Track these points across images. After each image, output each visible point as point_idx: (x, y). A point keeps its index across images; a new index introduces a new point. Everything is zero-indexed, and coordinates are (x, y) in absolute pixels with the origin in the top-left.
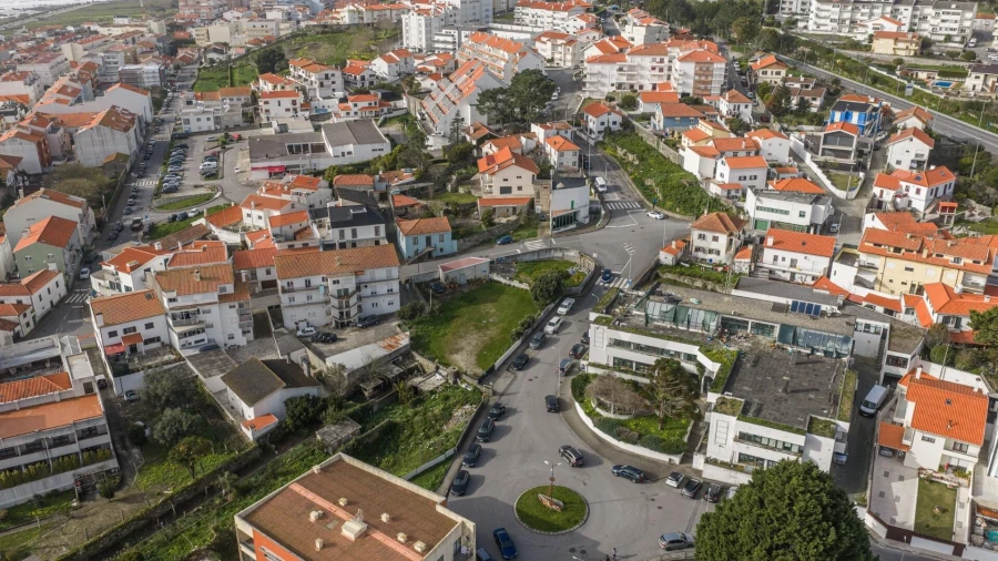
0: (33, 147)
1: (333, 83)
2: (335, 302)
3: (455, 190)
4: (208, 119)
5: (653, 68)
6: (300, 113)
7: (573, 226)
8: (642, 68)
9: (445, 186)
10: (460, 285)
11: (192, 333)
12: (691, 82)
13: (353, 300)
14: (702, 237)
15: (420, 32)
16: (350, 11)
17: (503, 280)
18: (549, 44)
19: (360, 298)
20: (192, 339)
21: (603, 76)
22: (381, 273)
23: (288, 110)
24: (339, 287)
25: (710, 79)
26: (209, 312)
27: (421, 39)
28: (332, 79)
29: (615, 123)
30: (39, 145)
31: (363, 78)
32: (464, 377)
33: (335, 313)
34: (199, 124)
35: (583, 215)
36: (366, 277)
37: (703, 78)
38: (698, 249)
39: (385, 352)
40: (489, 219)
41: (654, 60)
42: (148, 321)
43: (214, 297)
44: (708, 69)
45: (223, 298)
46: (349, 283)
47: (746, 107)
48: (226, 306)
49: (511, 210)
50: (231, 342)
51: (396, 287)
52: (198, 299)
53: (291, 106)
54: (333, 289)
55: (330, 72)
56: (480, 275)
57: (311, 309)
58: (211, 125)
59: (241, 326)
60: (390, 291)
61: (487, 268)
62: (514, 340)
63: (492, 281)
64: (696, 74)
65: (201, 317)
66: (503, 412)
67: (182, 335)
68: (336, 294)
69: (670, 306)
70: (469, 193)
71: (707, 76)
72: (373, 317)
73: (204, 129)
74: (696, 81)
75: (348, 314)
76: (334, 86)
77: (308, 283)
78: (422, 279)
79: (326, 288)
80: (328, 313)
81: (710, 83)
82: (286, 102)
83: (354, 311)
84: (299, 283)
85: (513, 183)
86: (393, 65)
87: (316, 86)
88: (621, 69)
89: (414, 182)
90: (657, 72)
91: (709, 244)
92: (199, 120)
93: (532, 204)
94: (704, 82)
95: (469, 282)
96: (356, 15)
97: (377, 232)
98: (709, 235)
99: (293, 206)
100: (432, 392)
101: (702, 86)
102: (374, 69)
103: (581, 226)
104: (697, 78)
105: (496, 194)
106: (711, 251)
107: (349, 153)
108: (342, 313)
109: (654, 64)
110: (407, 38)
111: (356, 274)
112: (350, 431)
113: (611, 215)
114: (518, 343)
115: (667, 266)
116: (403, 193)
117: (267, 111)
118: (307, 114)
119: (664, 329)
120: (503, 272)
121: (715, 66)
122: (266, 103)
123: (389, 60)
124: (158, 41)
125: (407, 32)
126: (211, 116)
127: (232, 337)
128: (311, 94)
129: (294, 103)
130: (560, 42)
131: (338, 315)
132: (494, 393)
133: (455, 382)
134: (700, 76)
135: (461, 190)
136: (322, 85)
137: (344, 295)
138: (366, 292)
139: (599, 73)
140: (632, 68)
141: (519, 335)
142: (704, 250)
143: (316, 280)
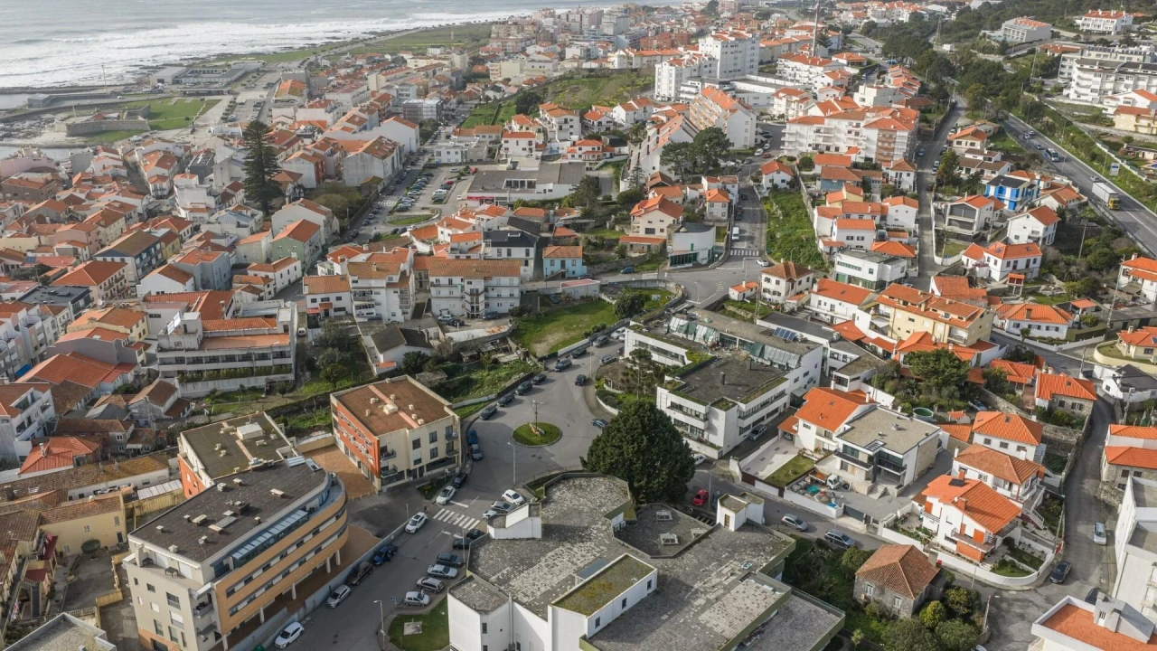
0: (312, 166)
1: (572, 127)
2: (468, 298)
3: (613, 228)
4: (457, 153)
5: (850, 132)
6: (534, 153)
7: (691, 265)
8: (839, 131)
9: (605, 224)
10: (574, 300)
11: (365, 307)
12: (874, 147)
13: (482, 298)
14: (768, 280)
15: (670, 82)
16: (620, 56)
17: (608, 300)
18: (784, 100)
19: (486, 298)
20: (365, 311)
22: (505, 281)
23: (524, 149)
24: (472, 286)
25: (892, 145)
26: (379, 293)
27: (670, 89)
28: (571, 123)
29: (783, 181)
30: (316, 165)
31: (600, 123)
32: (532, 357)
33: (468, 307)
34: (449, 156)
35: (703, 256)
36: (494, 281)
37: (886, 145)
38: (765, 291)
39: (487, 334)
40: (622, 254)
41: (850, 124)
42: (338, 295)
43: (383, 283)
44: (891, 137)
45: (389, 285)
46: (479, 285)
47: (908, 175)
48: (391, 291)
49: (646, 248)
50: (393, 319)
51: (517, 293)
52: (373, 283)
53: (528, 147)
54: (468, 288)
55: (569, 117)
56: (591, 293)
57: (453, 302)
58: (459, 158)
59: (401, 307)
60: (512, 295)
61: (598, 289)
62: (583, 338)
63: (600, 299)
64: (879, 140)
65: (373, 296)
66: (543, 380)
67: (358, 307)
68: (469, 291)
69: (686, 322)
70: (623, 231)
71: (890, 143)
72: (496, 313)
73: (453, 161)
74: (879, 147)
75: (478, 308)
76: (571, 130)
77: (450, 281)
78: (547, 293)
79: (463, 287)
80: (463, 307)
81: (893, 149)
82: (524, 142)
83: (482, 307)
84: (444, 280)
85: (657, 226)
86: (631, 113)
87: (556, 129)
88: (818, 131)
89: (579, 218)
90: (852, 136)
91: (772, 286)
92: (448, 153)
93: (664, 245)
94: (886, 149)
95: (582, 298)
96: (626, 60)
97: (528, 254)
98: (774, 279)
99: (474, 228)
100: (506, 363)
101: (885, 153)
102: (615, 115)
103: (698, 266)
104: (880, 144)
105: (642, 233)
106: (774, 293)
107: (551, 191)
108: (473, 308)
109: (851, 128)
110: (659, 87)
111: (485, 279)
112: (438, 377)
113: (728, 259)
114: (586, 341)
115: (734, 301)
116: (567, 226)
117: (507, 149)
118: (540, 154)
119: (677, 337)
120: (609, 293)
121: (898, 133)
122: (506, 142)
123: (628, 108)
124: (453, 75)
125: (659, 80)
126: (459, 151)
127: (394, 315)
128: (550, 136)
129: (530, 143)
130: (794, 98)
131: (470, 309)
132: (546, 369)
133: (524, 359)
134: (883, 142)
135: (617, 228)
136: (561, 128)
137: (474, 294)
138: (493, 294)
139: (797, 133)
140: (828, 130)
141: (587, 335)
142: (769, 291)
143: (457, 280)
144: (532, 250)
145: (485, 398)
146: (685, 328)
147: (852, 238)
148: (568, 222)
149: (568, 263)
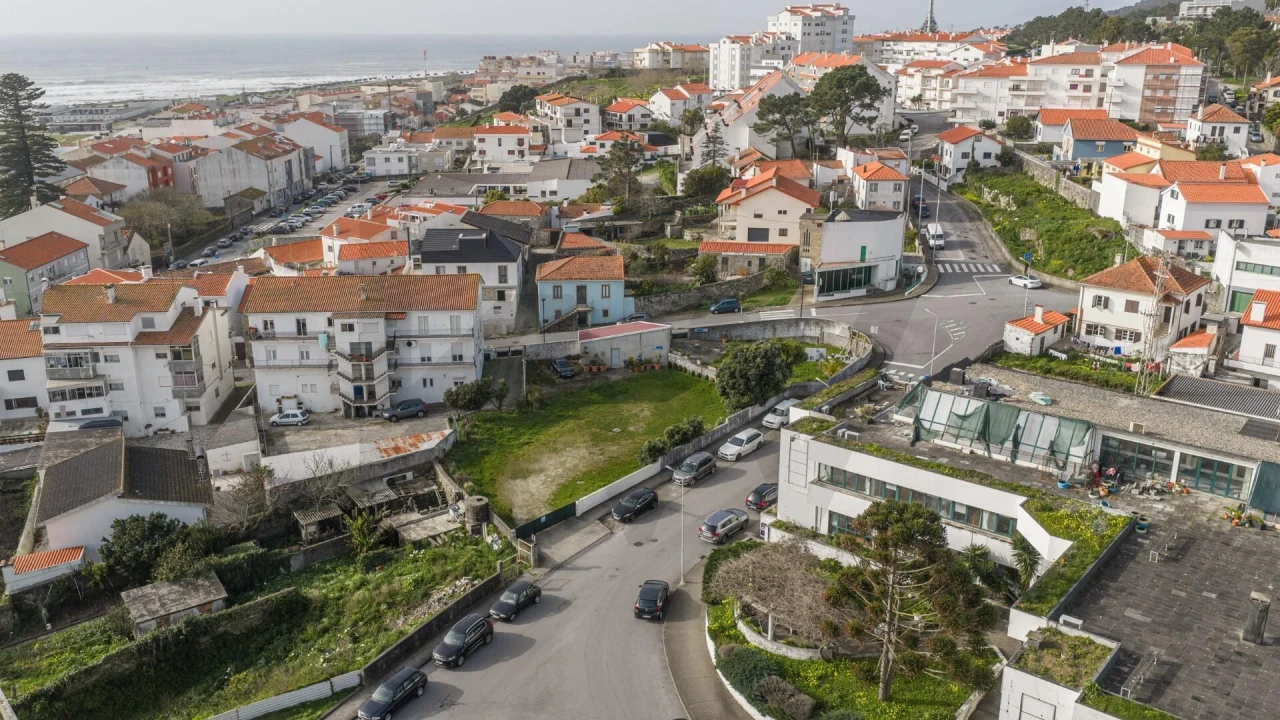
0: (143, 172)
1: (587, 121)
2: (346, 367)
3: (678, 236)
4: (400, 160)
5: (1074, 87)
6: (528, 158)
7: (862, 292)
8: (1054, 85)
9: (662, 229)
10: (609, 370)
11: (80, 394)
12: (1137, 100)
13: (380, 366)
14: (1102, 303)
15: (733, 68)
16: (652, 51)
17: (690, 367)
18: (918, 77)
19: (393, 365)
20: (77, 405)
21: (986, 98)
22: (439, 321)
23: (511, 152)
24: (354, 337)
25: (1172, 94)
26: (114, 359)
27: (733, 78)
28: (585, 116)
29: (987, 155)
30: (152, 171)
31: (631, 118)
32: (497, 520)
33: (348, 388)
34: (388, 166)
35: (885, 275)
36: (414, 322)
37: (1160, 94)
38: (1092, 329)
39: (376, 457)
40: (708, 274)
41: (1075, 72)
42: (15, 365)
43: (127, 331)
44: (1169, 78)
45: (143, 338)
46: (374, 333)
47: (1237, 130)
48: (149, 352)
49: (756, 263)
50: (159, 423)
51: (469, 351)
52: (97, 332)
53: (516, 148)
54: (344, 342)
55: (582, 106)
56: (649, 353)
57: (309, 377)
58: (404, 168)
59: (176, 395)
60: (458, 358)
61: (666, 343)
62: (643, 461)
63: (672, 367)
64: (1147, 86)
65: (102, 367)
67: (57, 395)
68: (347, 350)
69: (975, 404)
70: (700, 239)
71: (1167, 91)
72: (418, 402)
73: (393, 173)
74: (1145, 99)
75: (372, 394)
76: (586, 127)
77: (301, 326)
79: (331, 339)
80: (335, 389)
81: (1173, 101)
82: (510, 141)
83: (382, 388)
84: (285, 323)
85: (772, 223)
86: (679, 103)
87: (561, 125)
88: (1016, 88)
89: (611, 219)
90: (1079, 92)
91: (1116, 316)
92: (387, 160)
93: (795, 257)
94: (1161, 101)
95: (629, 364)
96: (660, 58)
97: (503, 277)
98: (1119, 299)
99: (394, 235)
100: (418, 545)
101: (1158, 108)
102: (652, 107)
103: (876, 294)
104: (1148, 93)
105: (742, 237)
106: (1120, 334)
107: (554, 193)
108: (358, 391)
109: (1076, 78)
110: (715, 77)
111: (388, 317)
112: (195, 600)
113: (938, 280)
114: (652, 469)
115: (1018, 356)
116: (587, 232)
117: (482, 152)
118: (536, 159)
119: (953, 454)
120: (694, 353)
121: (1183, 71)
122: (482, 140)
123: (675, 96)
124: (419, 98)
125: (715, 67)
126: (405, 156)
127: (161, 414)
128: (553, 136)
129: (521, 142)
130: (934, 72)
131: (350, 393)
132: (541, 560)
133: (477, 530)
134: (1154, 89)
135: (688, 235)
136: (569, 123)
137: (362, 355)
138: (414, 354)
139: (978, 94)
140: (1035, 84)
141: (655, 452)
142: (1104, 331)
143: (316, 322)
144: (514, 271)
145: (322, 690)
146: (976, 424)
147: (1218, 224)
148: (590, 225)
149: (594, 292)
